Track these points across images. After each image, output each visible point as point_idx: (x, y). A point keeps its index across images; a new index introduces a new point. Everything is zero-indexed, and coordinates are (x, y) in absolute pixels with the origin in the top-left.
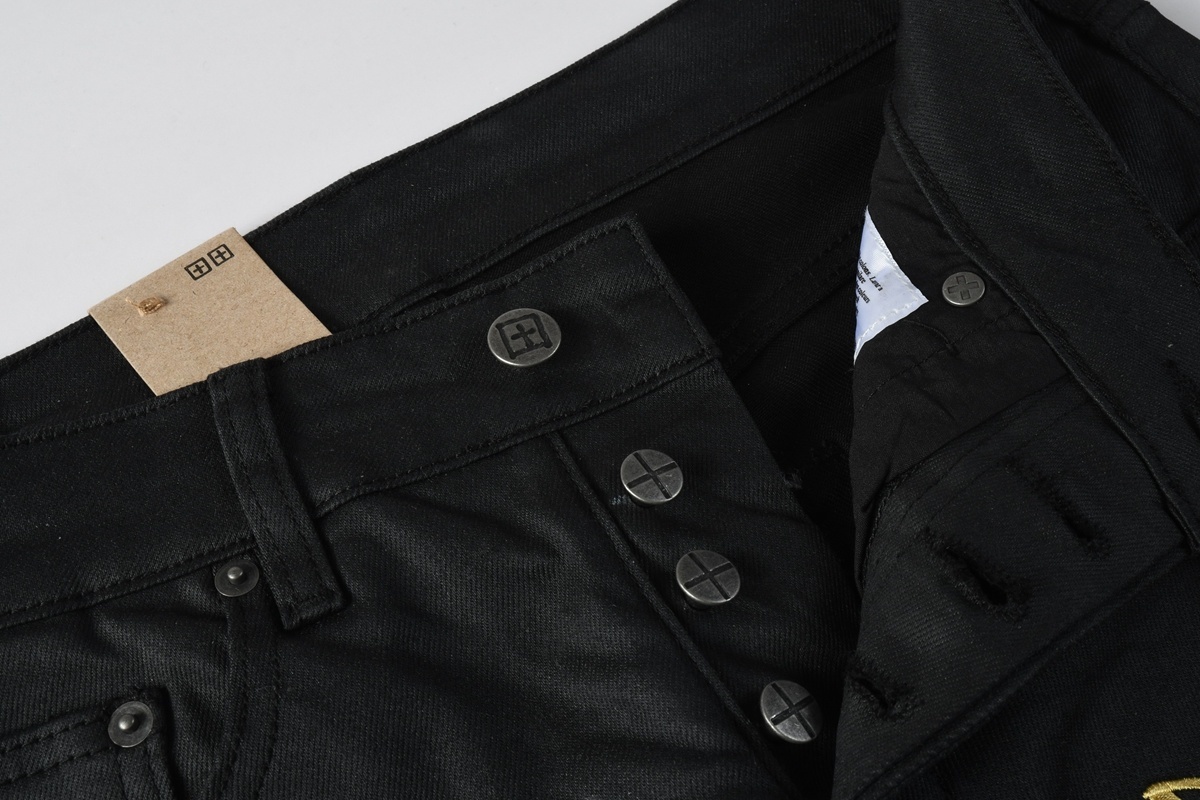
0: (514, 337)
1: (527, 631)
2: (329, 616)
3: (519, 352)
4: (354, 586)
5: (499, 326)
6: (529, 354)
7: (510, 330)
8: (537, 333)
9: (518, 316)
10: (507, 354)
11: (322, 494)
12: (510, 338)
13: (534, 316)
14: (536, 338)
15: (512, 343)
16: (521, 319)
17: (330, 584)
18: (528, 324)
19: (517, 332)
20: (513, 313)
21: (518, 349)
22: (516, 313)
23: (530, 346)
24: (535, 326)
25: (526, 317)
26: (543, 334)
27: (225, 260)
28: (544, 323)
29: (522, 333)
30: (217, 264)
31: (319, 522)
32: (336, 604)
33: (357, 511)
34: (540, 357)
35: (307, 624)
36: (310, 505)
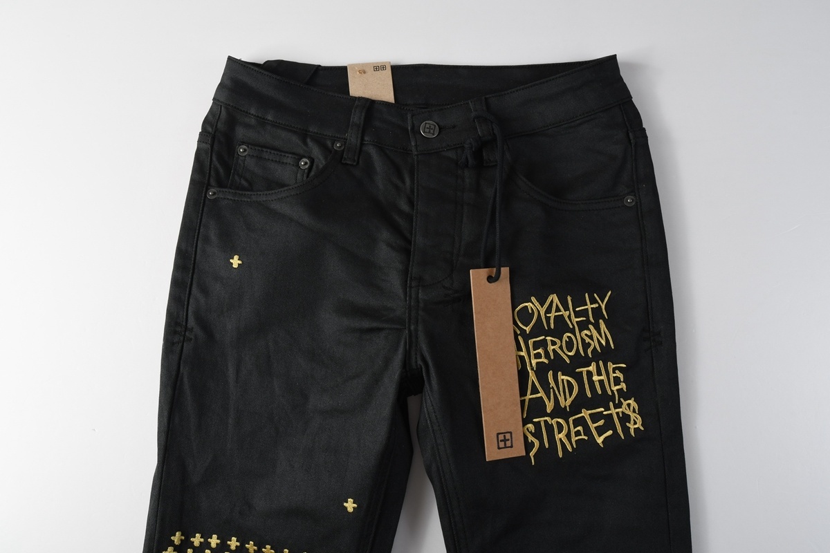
0: (428, 128)
2: (352, 165)
4: (360, 162)
5: (426, 123)
6: (428, 134)
7: (428, 126)
9: (432, 124)
10: (423, 131)
11: (366, 138)
13: (435, 126)
14: (432, 131)
15: (426, 129)
17: (356, 159)
20: (431, 122)
21: (426, 131)
23: (429, 132)
24: (434, 128)
26: (434, 131)
27: (383, 70)
28: (436, 129)
29: (430, 128)
30: (381, 70)
31: (362, 144)
32: (355, 164)
33: (371, 147)
34: (430, 136)
35: (347, 164)
36: (362, 139)
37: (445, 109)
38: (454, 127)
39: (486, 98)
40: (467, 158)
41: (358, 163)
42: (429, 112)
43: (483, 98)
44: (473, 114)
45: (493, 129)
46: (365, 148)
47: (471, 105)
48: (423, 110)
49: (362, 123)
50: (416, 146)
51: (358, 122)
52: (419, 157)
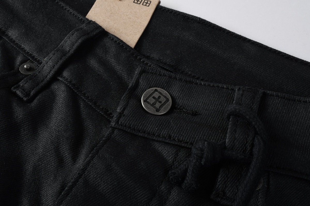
0: (154, 98)
1: (43, 165)
2: (20, 99)
3: (148, 103)
4: (35, 101)
5: (156, 90)
6: (149, 106)
7: (156, 95)
8: (160, 104)
9: (164, 95)
10: (145, 99)
11: (66, 74)
12: (152, 96)
13: (168, 100)
14: (158, 105)
15: (151, 98)
16: (164, 96)
17: (32, 93)
18: (163, 99)
19: (157, 97)
20: (165, 92)
21: (150, 102)
22: (166, 93)
23: (153, 105)
24: (163, 102)
25: (165, 97)
26: (161, 107)
27: (146, 5)
28: (166, 104)
29: (157, 99)
30: (143, 4)
31: (54, 79)
32: (25, 99)
33: (63, 88)
34: (151, 110)
35: (15, 94)
36: (59, 72)
37: (196, 84)
38: (195, 114)
39: (265, 94)
40: (186, 171)
41: (31, 100)
42: (170, 77)
43: (261, 91)
44: (232, 107)
45: (252, 145)
46: (55, 86)
47: (236, 95)
48: (163, 72)
49: (72, 51)
50: (121, 114)
51: (68, 49)
52: (116, 132)
